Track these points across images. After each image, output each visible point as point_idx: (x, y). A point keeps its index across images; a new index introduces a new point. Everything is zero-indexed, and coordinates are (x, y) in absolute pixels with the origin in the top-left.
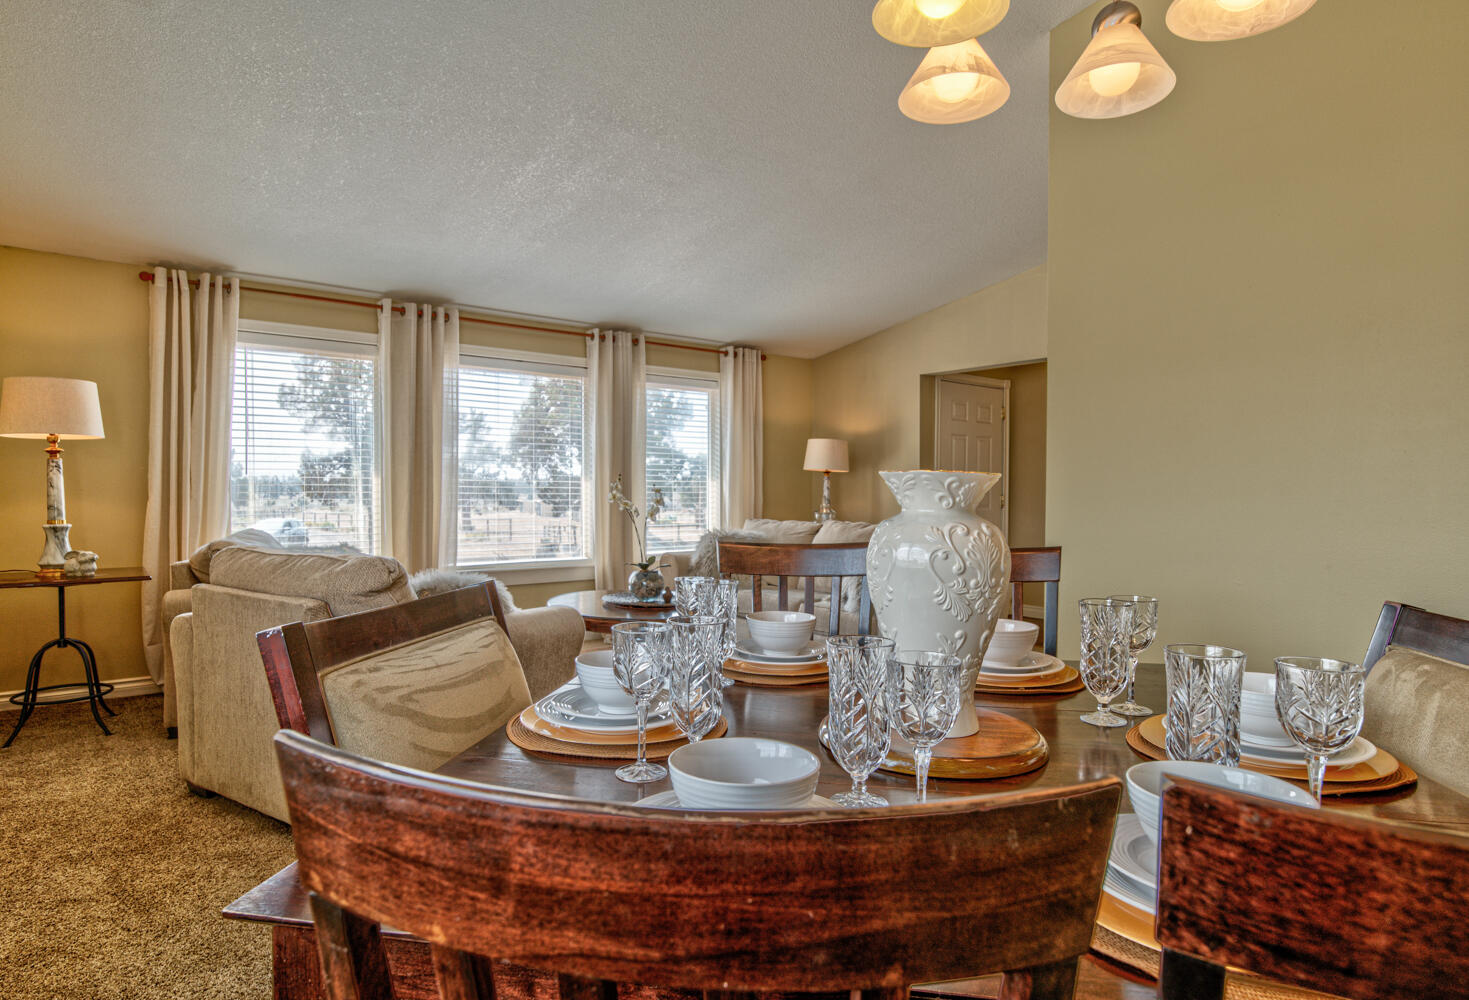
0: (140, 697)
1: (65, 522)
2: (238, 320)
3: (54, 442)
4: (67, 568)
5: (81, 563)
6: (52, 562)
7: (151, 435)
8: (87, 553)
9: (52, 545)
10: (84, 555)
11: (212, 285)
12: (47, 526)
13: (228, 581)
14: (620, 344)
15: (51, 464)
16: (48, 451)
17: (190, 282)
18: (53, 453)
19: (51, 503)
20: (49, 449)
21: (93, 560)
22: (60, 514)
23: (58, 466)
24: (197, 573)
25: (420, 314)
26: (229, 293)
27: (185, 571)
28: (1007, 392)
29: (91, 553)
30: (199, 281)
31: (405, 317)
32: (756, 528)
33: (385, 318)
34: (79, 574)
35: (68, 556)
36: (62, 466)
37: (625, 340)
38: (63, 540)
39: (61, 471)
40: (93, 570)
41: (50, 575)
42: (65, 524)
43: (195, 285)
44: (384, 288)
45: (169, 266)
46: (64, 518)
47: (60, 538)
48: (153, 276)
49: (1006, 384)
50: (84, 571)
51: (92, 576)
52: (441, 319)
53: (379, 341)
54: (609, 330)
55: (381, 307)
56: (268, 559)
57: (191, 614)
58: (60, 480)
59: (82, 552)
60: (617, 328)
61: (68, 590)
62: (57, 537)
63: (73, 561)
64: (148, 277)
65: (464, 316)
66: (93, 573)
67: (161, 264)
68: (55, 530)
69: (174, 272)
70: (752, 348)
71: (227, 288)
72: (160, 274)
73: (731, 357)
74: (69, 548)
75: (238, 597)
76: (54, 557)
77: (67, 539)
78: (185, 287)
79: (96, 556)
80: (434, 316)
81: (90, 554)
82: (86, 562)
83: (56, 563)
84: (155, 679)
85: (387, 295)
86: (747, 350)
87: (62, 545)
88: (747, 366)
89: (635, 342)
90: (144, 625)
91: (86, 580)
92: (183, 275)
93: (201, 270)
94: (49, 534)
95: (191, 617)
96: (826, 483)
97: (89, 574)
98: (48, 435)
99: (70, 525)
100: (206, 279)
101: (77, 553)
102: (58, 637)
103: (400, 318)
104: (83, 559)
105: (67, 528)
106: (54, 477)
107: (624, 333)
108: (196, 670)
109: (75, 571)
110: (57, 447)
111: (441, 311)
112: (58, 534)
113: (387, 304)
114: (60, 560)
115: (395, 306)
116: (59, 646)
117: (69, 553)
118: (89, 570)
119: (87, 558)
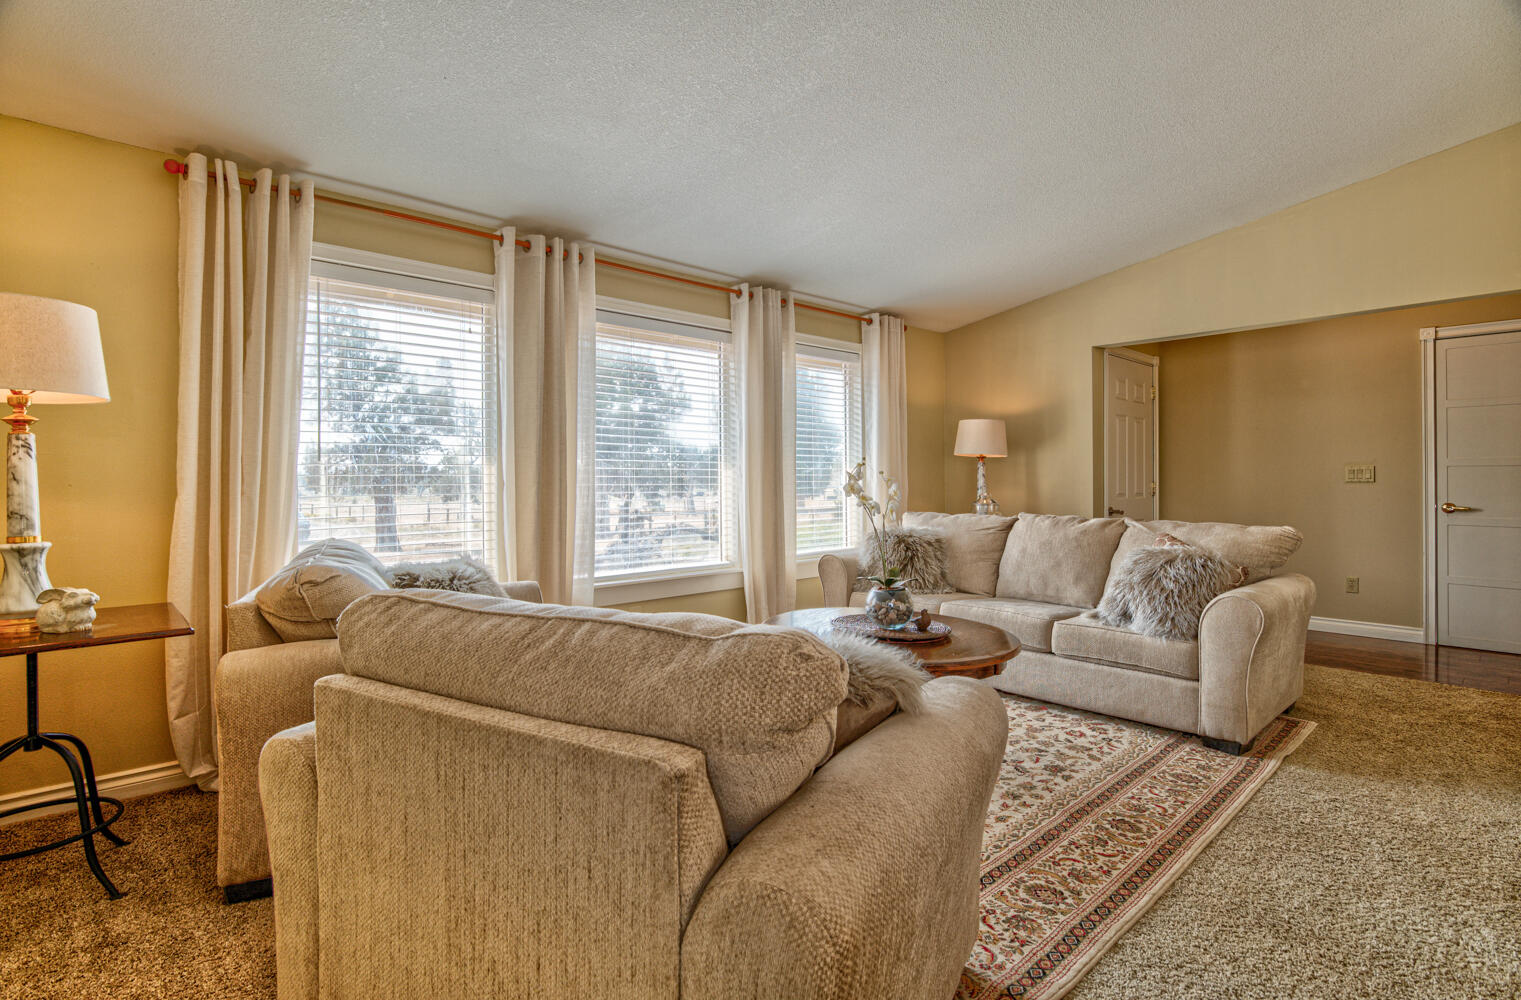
0: (162, 796)
1: (39, 539)
2: (311, 242)
3: (21, 405)
4: (41, 619)
5: (68, 609)
6: (15, 607)
7: (180, 402)
8: (78, 591)
9: (15, 577)
10: (73, 595)
11: (275, 189)
12: (7, 546)
13: (396, 673)
14: (770, 304)
15: (14, 442)
16: (8, 421)
17: (242, 182)
18: (19, 424)
19: (15, 507)
20: (12, 417)
21: (89, 604)
22: (30, 526)
23: (27, 446)
24: (271, 620)
25: (549, 251)
26: (298, 202)
27: (251, 615)
28: (1156, 369)
29: (86, 591)
30: (255, 180)
31: (529, 254)
32: (925, 522)
33: (506, 255)
34: (63, 629)
35: (44, 597)
36: (33, 445)
37: (775, 297)
38: (36, 570)
39: (34, 453)
40: (89, 620)
41: (11, 630)
42: (39, 543)
43: (249, 186)
44: (506, 212)
45: (211, 155)
46: (37, 532)
47: (30, 566)
48: (186, 166)
49: (1156, 361)
50: (72, 623)
51: (87, 631)
52: (575, 259)
53: (496, 283)
54: (758, 286)
55: (501, 239)
56: (486, 625)
57: (309, 729)
58: (30, 469)
59: (69, 590)
60: (768, 285)
61: (43, 658)
62: (25, 566)
63: (53, 607)
64: (177, 169)
65: (600, 258)
66: (90, 625)
67: (198, 150)
68: (21, 553)
69: (218, 163)
70: (896, 316)
71: (296, 194)
72: (197, 165)
73: (876, 325)
74: (46, 584)
75: (441, 719)
76: (19, 599)
77: (42, 568)
78: (235, 187)
79: (95, 597)
80: (567, 255)
81: (83, 593)
82: (76, 607)
83: (22, 609)
84: (185, 766)
85: (508, 222)
86: (891, 317)
87: (33, 580)
88: (892, 335)
89: (784, 302)
90: (168, 689)
91: (77, 640)
92: (232, 169)
93: (256, 166)
94: (10, 559)
95: (308, 740)
96: (981, 471)
97: (81, 627)
98: (9, 394)
99: (48, 544)
100: (266, 178)
101: (61, 593)
102: (23, 732)
103: (523, 254)
104: (72, 602)
105: (43, 549)
106: (21, 466)
107: (774, 291)
108: (326, 857)
109: (56, 624)
110: (25, 415)
111: (575, 249)
112: (27, 559)
113: (510, 235)
114: (30, 604)
115: (520, 239)
116: (27, 749)
117: (46, 593)
118: (81, 622)
119: (78, 600)
